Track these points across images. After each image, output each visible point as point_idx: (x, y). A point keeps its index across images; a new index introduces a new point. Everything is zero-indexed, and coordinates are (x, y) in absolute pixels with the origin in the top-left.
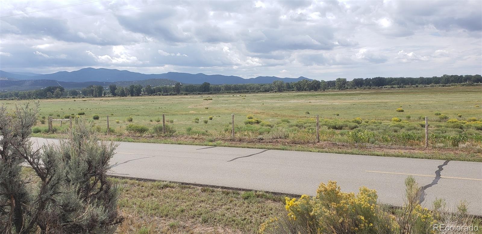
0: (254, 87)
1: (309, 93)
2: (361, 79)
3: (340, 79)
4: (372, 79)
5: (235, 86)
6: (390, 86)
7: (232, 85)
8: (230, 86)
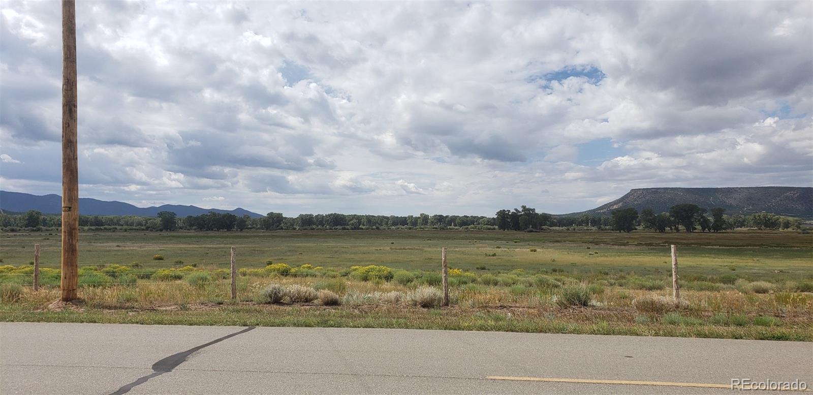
0: (133, 221)
1: (218, 234)
2: (310, 215)
3: (272, 213)
4: (324, 215)
5: (96, 218)
6: (341, 227)
7: (91, 217)
8: (85, 217)
